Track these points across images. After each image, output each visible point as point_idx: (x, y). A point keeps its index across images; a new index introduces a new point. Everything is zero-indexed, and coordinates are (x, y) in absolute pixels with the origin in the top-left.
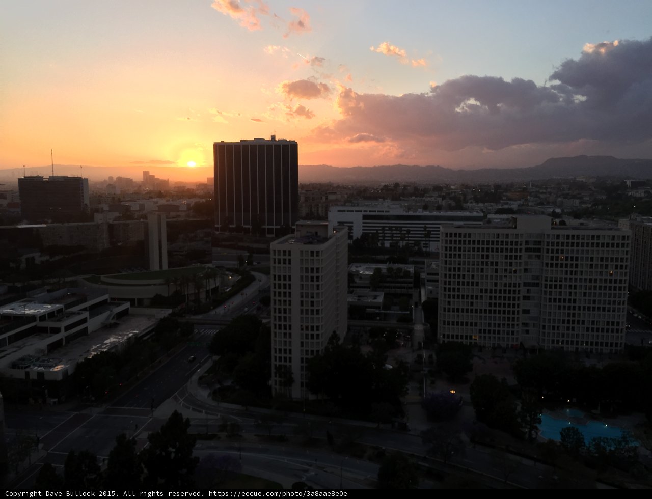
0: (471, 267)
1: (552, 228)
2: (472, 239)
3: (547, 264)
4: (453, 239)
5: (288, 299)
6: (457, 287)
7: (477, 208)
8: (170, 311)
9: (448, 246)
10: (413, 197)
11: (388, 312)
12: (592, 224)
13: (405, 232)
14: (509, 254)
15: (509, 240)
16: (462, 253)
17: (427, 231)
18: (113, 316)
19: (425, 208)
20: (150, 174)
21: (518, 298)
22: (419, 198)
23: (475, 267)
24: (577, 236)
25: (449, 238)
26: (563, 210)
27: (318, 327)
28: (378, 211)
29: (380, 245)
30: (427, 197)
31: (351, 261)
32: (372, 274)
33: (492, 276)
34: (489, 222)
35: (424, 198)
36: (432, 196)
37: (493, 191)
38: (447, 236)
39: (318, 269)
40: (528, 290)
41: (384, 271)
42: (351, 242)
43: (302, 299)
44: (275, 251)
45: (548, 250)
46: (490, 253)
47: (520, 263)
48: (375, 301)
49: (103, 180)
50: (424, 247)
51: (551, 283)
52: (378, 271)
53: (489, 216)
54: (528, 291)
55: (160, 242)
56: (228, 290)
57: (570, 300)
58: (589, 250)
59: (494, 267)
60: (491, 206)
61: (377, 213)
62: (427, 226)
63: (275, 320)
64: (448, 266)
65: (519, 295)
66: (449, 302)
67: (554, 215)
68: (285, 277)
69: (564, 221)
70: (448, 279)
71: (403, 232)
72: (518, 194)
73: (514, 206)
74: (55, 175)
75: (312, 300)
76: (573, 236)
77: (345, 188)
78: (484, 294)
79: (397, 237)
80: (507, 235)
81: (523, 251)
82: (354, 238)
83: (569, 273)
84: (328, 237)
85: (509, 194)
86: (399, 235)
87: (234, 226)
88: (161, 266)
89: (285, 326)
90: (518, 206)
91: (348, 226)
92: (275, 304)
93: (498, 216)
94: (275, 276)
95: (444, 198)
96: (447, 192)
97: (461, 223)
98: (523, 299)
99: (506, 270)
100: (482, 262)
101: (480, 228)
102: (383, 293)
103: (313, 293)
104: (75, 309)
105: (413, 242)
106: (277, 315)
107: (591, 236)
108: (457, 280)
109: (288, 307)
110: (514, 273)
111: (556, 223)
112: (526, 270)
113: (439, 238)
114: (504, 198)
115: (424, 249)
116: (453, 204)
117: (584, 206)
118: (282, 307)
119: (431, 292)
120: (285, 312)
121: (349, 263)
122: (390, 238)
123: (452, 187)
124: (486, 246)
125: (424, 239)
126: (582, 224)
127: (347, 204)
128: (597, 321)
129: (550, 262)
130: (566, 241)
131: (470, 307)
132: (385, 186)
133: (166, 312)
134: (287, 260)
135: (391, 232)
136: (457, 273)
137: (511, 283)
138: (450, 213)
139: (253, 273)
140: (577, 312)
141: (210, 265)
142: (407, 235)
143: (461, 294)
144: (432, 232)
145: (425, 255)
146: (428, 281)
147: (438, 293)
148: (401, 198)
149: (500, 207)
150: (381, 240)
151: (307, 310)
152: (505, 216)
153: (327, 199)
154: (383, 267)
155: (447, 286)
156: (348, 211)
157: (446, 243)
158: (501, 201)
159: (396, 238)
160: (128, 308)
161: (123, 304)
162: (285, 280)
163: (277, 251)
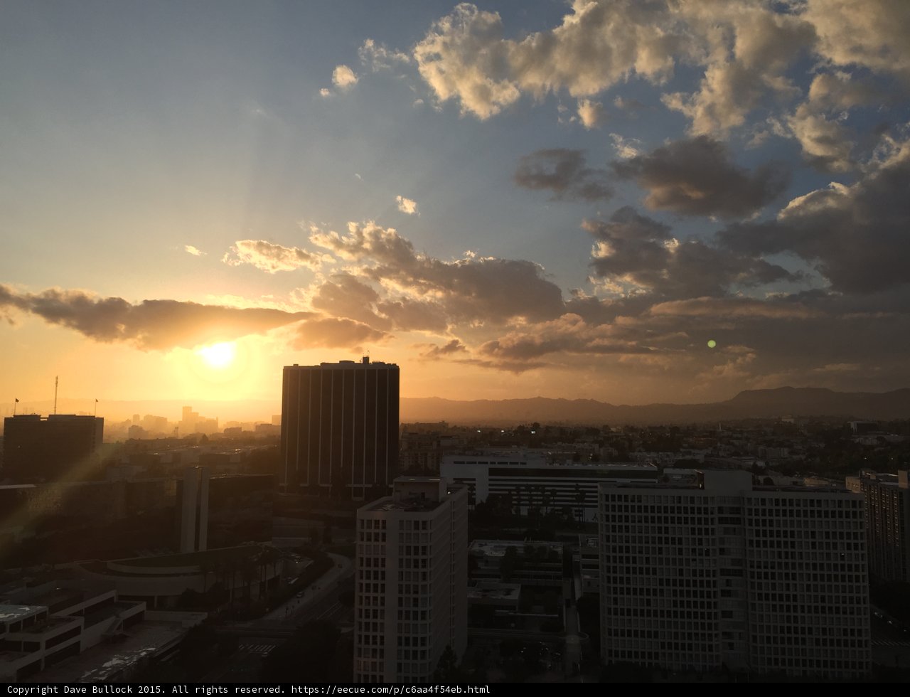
0: (644, 545)
1: (754, 489)
2: (643, 504)
3: (751, 542)
4: (617, 503)
5: (379, 595)
6: (625, 576)
7: (648, 459)
8: (205, 615)
9: (611, 513)
10: (559, 443)
11: (528, 614)
12: (808, 482)
13: (549, 493)
14: (697, 526)
15: (696, 505)
16: (630, 524)
17: (579, 491)
18: (119, 624)
19: (576, 458)
20: (193, 411)
21: (715, 592)
22: (567, 444)
23: (650, 545)
24: (790, 500)
25: (610, 503)
26: (767, 463)
27: (423, 639)
28: (511, 463)
29: (514, 513)
30: (578, 442)
31: (473, 536)
32: (503, 555)
33: (674, 560)
34: (666, 479)
35: (574, 445)
36: (584, 442)
37: (669, 434)
38: (607, 500)
39: (424, 548)
40: (727, 581)
41: (521, 551)
42: (472, 507)
43: (401, 595)
44: (363, 521)
45: (750, 521)
46: (670, 525)
47: (713, 540)
48: (509, 597)
49: (124, 420)
50: (576, 515)
51: (759, 570)
52: (511, 550)
53: (667, 471)
54: (728, 583)
55: (198, 509)
56: (292, 582)
57: (788, 596)
58: (807, 521)
59: (677, 546)
60: (668, 456)
61: (509, 466)
62: (580, 484)
63: (360, 629)
64: (611, 544)
65: (715, 589)
66: (615, 599)
67: (756, 470)
68: (376, 560)
69: (772, 480)
70: (612, 564)
71: (546, 493)
72: (702, 439)
73: (700, 456)
74: (58, 413)
75: (415, 596)
76: (784, 501)
77: (464, 430)
78: (665, 587)
79: (538, 500)
80: (692, 498)
81: (716, 520)
82: (478, 502)
83: (783, 555)
84: (440, 501)
85: (691, 440)
86: (541, 498)
87: (306, 485)
88: (197, 546)
89: (375, 637)
90: (705, 456)
91: (469, 484)
92: (361, 603)
93: (678, 471)
94: (362, 559)
95: (601, 444)
96: (606, 435)
97: (627, 481)
98: (722, 596)
99: (694, 550)
100: (660, 539)
101: (654, 487)
102: (520, 585)
103: (417, 586)
104: (64, 613)
105: (560, 508)
106: (364, 620)
107: (808, 502)
108: (625, 565)
109: (379, 608)
110: (706, 555)
111: (759, 481)
112: (722, 551)
113: (596, 502)
114: (684, 445)
115: (577, 519)
116: (615, 452)
117: (795, 457)
118: (372, 607)
119: (589, 583)
120: (375, 617)
121: (470, 541)
122: (527, 502)
123: (613, 429)
124: (663, 515)
125: (577, 504)
126: (795, 483)
127: (466, 452)
128: (829, 629)
129: (755, 539)
130: (774, 508)
131: (646, 608)
132: (520, 427)
133: (198, 618)
134: (381, 535)
135: (529, 493)
136: (625, 555)
137: (702, 571)
138: (611, 466)
139: (331, 555)
140: (799, 614)
141: (268, 544)
142: (552, 498)
143: (632, 586)
144: (587, 494)
145: (578, 527)
146: (585, 566)
147: (598, 586)
148: (543, 444)
149: (681, 458)
150: (515, 504)
151: (407, 612)
152: (687, 471)
153: (439, 445)
154: (519, 545)
155: (612, 575)
156: (468, 463)
157: (608, 510)
158: (682, 450)
159: (535, 503)
160: (144, 611)
161: (136, 604)
162: (376, 565)
163: (365, 522)
